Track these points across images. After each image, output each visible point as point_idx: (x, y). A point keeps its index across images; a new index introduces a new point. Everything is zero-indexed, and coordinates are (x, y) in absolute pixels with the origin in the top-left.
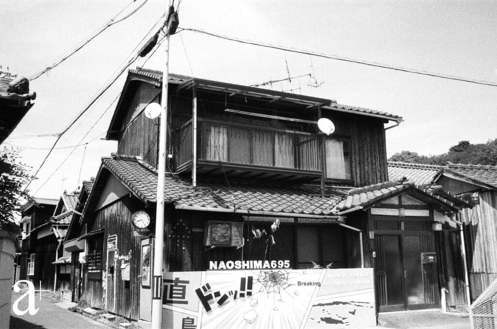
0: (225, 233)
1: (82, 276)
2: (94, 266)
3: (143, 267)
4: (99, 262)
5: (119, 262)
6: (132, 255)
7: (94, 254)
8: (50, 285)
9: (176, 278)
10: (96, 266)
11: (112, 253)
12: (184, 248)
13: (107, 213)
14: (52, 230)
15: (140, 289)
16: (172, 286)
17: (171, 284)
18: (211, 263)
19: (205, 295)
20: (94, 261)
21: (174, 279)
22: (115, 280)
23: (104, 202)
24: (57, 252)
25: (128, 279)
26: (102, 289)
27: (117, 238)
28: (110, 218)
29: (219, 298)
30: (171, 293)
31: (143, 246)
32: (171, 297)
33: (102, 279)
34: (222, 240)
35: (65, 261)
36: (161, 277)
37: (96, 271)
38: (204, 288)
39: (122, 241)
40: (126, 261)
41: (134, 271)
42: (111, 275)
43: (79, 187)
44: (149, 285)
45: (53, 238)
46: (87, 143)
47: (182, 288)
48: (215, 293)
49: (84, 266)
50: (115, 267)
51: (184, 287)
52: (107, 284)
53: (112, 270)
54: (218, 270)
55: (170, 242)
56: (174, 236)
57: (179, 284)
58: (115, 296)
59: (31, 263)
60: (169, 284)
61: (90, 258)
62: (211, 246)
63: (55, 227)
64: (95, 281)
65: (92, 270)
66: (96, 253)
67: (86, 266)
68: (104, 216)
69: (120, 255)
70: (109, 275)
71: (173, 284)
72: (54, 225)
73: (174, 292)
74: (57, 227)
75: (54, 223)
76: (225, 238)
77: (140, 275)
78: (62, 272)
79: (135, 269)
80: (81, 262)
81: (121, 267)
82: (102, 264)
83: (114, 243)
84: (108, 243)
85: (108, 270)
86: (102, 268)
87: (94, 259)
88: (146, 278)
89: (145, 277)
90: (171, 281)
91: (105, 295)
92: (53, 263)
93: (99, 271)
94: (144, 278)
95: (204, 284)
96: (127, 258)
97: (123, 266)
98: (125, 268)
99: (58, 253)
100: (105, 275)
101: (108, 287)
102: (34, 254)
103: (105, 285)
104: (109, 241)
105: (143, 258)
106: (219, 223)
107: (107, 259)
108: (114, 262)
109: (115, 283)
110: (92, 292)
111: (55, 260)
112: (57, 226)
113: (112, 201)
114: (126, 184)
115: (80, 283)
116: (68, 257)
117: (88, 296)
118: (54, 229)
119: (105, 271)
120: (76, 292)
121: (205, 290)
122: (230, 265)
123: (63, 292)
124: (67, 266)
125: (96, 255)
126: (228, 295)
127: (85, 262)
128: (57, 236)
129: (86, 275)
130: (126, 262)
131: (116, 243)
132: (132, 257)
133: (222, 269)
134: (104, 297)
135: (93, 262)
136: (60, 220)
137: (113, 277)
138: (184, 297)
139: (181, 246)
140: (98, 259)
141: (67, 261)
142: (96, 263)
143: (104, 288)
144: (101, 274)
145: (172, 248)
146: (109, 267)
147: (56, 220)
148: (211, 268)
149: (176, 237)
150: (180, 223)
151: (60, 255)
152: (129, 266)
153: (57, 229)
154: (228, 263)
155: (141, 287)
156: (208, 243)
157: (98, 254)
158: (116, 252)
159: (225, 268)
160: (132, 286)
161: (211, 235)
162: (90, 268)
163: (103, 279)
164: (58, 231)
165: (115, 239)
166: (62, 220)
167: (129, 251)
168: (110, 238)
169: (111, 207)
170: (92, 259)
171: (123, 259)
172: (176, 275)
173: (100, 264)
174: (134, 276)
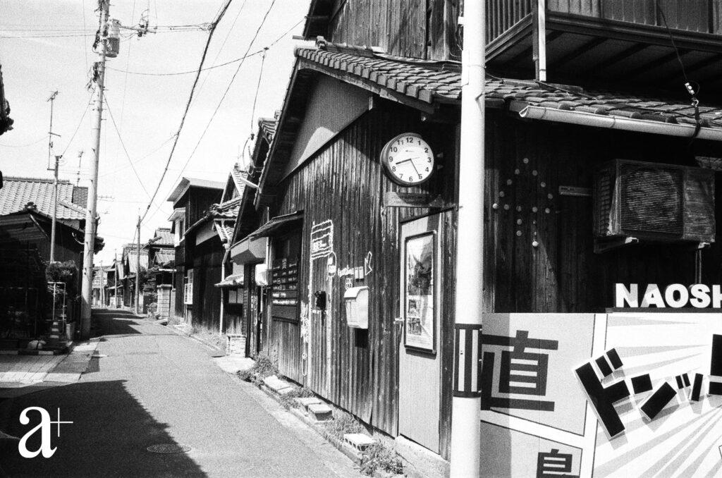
0: (666, 199)
1: (261, 310)
2: (283, 291)
3: (409, 297)
4: (293, 283)
5: (340, 283)
6: (373, 263)
7: (284, 267)
8: (214, 321)
9: (519, 333)
10: (287, 291)
11: (320, 263)
12: (535, 244)
13: (308, 176)
14: (215, 228)
15: (398, 354)
16: (506, 356)
17: (504, 348)
18: (620, 287)
19: (605, 386)
20: (284, 281)
21: (513, 334)
22: (329, 325)
23: (301, 154)
24: (223, 265)
25: (364, 326)
26: (299, 340)
27: (332, 227)
28: (316, 187)
29: (646, 396)
30: (505, 378)
31: (408, 239)
32: (504, 387)
33: (300, 318)
34: (656, 221)
35: (234, 281)
36: (478, 327)
37: (286, 302)
38: (601, 362)
39: (344, 235)
40: (358, 280)
41: (381, 306)
42: (319, 312)
43: (253, 135)
44: (430, 347)
45: (216, 243)
46: (266, 49)
47: (535, 363)
48: (635, 381)
49: (264, 292)
50: (329, 293)
51: (543, 360)
52: (310, 331)
53: (321, 301)
54: (640, 309)
55: (496, 224)
56: (507, 207)
57: (527, 350)
58: (329, 361)
59: (189, 284)
60: (497, 350)
61: (276, 275)
62: (624, 238)
63: (219, 223)
64: (286, 321)
65: (280, 298)
66: (288, 264)
67: (269, 290)
68: (302, 183)
69: (341, 266)
70: (314, 311)
71: (511, 349)
72: (217, 219)
73: (513, 372)
74: (223, 223)
75: (218, 216)
76: (664, 214)
77: (398, 316)
78: (232, 300)
79: (384, 299)
80: (259, 284)
81: (346, 295)
82: (299, 287)
83: (326, 240)
84: (312, 241)
85: (313, 300)
86: (300, 296)
87: (284, 277)
88: (420, 328)
89: (417, 326)
90: (505, 341)
91: (307, 355)
92: (217, 285)
93: (293, 302)
94: (412, 325)
95: (600, 352)
96: (359, 273)
97: (350, 292)
98: (355, 298)
99: (225, 267)
100: (308, 311)
101: (314, 337)
102: (192, 270)
103: (306, 331)
104: (314, 236)
105: (408, 272)
106: (644, 169)
107: (311, 276)
108: (327, 282)
109: (329, 331)
110: (281, 343)
111: (220, 280)
112: (223, 220)
113: (319, 147)
114: (358, 77)
115: (259, 323)
116: (238, 275)
117: (274, 351)
118: (218, 226)
119: (307, 302)
120: (252, 339)
121: (606, 371)
122: (677, 295)
123: (229, 338)
124: (239, 289)
125: (288, 269)
126: (674, 386)
127: (266, 283)
128: (222, 238)
129: (269, 308)
130: (357, 282)
131: (331, 240)
132: (375, 269)
133: (653, 308)
134: (304, 357)
135: (282, 284)
136: (227, 211)
137: (324, 316)
138: (541, 390)
139: (528, 238)
140: (291, 276)
141: (238, 281)
142: (288, 284)
143: (305, 340)
144: (298, 307)
145: (503, 242)
146: (316, 294)
147: (220, 211)
148: (620, 304)
149: (513, 208)
150: (523, 166)
151: (229, 271)
152: (367, 292)
153: (223, 226)
154: (671, 289)
155: (402, 350)
156: (612, 229)
157: (290, 266)
158: (330, 261)
159: (661, 305)
160: (374, 344)
161: (625, 205)
162: (276, 295)
163: (303, 319)
164: (224, 229)
165: (328, 230)
166: (230, 211)
167: (364, 256)
168: (315, 230)
169: (318, 161)
170: (280, 277)
171: (349, 276)
172: (517, 322)
173: (295, 287)
174: (381, 321)
